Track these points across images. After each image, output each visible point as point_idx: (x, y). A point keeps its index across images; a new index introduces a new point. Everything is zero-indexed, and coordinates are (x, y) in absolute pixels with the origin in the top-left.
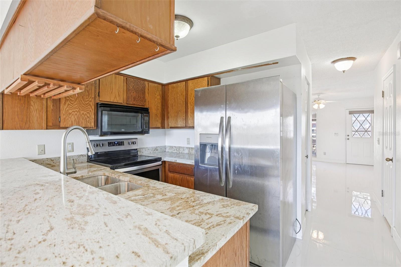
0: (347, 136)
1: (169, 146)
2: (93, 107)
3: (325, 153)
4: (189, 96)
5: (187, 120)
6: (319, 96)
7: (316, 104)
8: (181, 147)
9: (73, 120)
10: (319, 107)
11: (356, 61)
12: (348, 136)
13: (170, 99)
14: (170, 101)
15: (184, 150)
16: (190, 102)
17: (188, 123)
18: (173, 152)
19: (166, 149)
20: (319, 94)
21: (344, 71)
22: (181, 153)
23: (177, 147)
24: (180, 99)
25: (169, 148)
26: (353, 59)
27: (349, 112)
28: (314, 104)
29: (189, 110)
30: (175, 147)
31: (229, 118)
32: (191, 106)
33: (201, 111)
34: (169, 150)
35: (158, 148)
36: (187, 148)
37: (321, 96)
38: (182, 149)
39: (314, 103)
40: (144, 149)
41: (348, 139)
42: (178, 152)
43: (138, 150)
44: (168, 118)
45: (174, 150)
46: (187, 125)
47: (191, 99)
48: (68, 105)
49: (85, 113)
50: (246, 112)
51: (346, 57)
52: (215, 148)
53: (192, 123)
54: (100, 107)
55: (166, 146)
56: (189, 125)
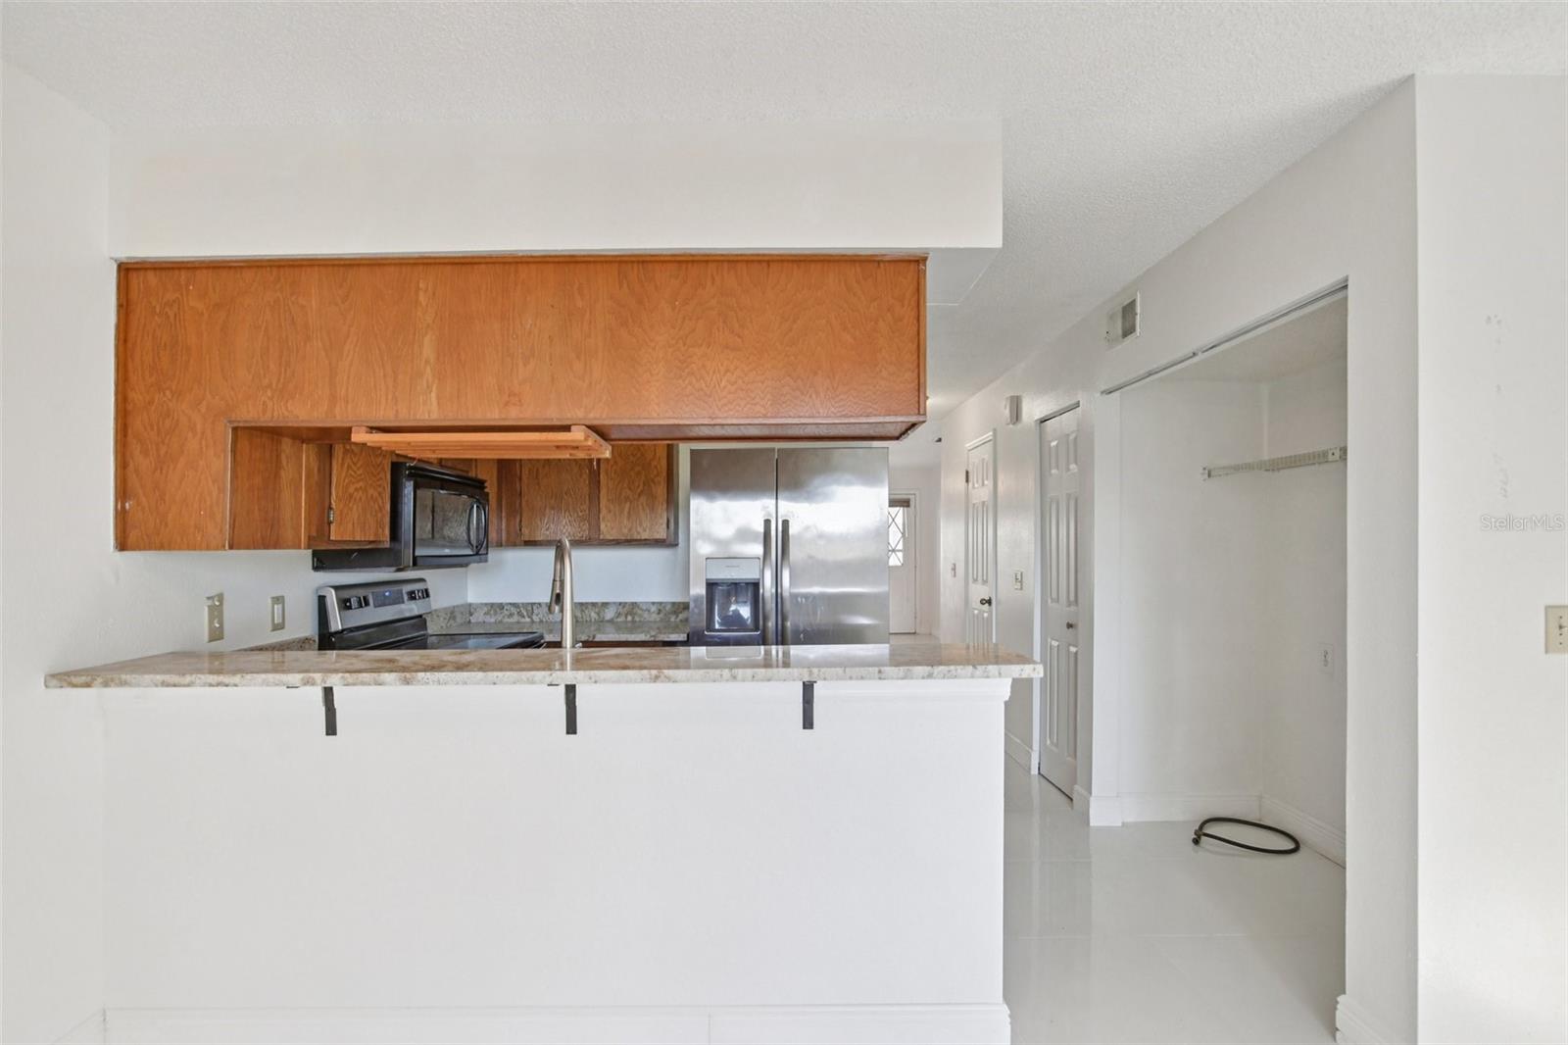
1: (486, 604)
2: (388, 477)
5: (594, 523)
8: (540, 604)
9: (355, 516)
17: (599, 530)
18: (506, 620)
19: (471, 615)
22: (541, 621)
23: (523, 604)
25: (485, 609)
29: (603, 494)
30: (512, 605)
31: (786, 523)
34: (488, 617)
42: (528, 620)
44: (515, 512)
45: (511, 615)
46: (595, 536)
49: (375, 494)
53: (630, 530)
54: (410, 476)
55: (470, 605)
56: (601, 537)
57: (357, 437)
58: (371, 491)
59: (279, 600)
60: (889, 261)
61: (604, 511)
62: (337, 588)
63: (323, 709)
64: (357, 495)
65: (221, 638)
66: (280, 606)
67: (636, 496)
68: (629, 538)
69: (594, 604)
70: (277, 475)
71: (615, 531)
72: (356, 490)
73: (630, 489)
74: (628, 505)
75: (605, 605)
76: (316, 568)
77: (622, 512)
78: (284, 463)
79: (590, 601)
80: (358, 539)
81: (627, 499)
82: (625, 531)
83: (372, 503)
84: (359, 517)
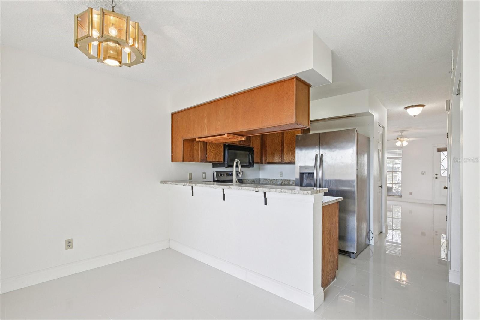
0: (435, 174)
1: (263, 179)
2: (222, 147)
3: (412, 192)
4: (285, 138)
5: (283, 157)
6: (402, 133)
7: (398, 141)
8: (275, 179)
9: (213, 156)
10: (402, 144)
11: (425, 107)
12: (437, 174)
13: (267, 140)
14: (267, 142)
15: (277, 182)
16: (286, 143)
17: (284, 159)
18: (267, 183)
19: (260, 181)
20: (402, 131)
21: (415, 116)
22: (275, 184)
23: (271, 179)
24: (277, 140)
25: (263, 180)
26: (423, 106)
27: (438, 149)
28: (397, 142)
29: (285, 149)
30: (269, 179)
31: (322, 155)
32: (287, 146)
33: (301, 149)
34: (264, 182)
35: (255, 180)
36: (280, 180)
37: (404, 133)
38: (276, 181)
39: (397, 140)
40: (246, 180)
41: (437, 178)
43: (243, 180)
44: (265, 155)
45: (268, 182)
46: (283, 161)
47: (287, 140)
48: (211, 146)
49: (219, 151)
50: (334, 151)
51: (416, 105)
52: (310, 176)
53: (291, 159)
54: (227, 147)
55: (260, 179)
56: (285, 161)
57: (197, 140)
58: (217, 151)
59: (204, 173)
60: (287, 80)
61: (285, 154)
62: (216, 171)
63: (192, 191)
64: (213, 152)
65: (192, 179)
66: (204, 174)
67: (293, 150)
68: (291, 161)
69: (287, 180)
70: (193, 148)
71: (288, 159)
72: (213, 150)
73: (291, 147)
74: (291, 152)
75: (290, 180)
76: (213, 167)
77: (289, 154)
78: (195, 145)
79: (286, 179)
80: (213, 160)
81: (291, 150)
82: (290, 159)
83: (217, 153)
84: (214, 156)
